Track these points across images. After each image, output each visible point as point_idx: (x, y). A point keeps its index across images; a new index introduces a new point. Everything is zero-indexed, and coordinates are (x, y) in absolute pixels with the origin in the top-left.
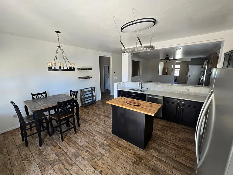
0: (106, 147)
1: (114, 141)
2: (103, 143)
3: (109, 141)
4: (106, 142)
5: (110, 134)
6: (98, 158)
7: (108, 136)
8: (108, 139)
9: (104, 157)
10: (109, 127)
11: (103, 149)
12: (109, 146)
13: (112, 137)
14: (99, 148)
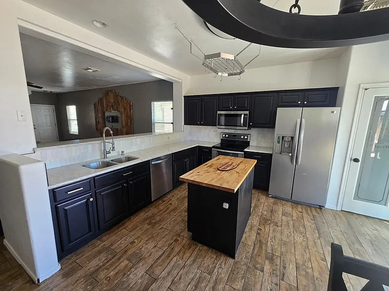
0: (278, 263)
1: (253, 253)
2: (273, 273)
3: (260, 261)
4: (267, 267)
5: (236, 263)
6: (309, 271)
7: (244, 267)
8: (254, 266)
9: (300, 262)
10: (210, 273)
11: (285, 268)
12: (271, 259)
13: (246, 258)
14: (292, 278)
